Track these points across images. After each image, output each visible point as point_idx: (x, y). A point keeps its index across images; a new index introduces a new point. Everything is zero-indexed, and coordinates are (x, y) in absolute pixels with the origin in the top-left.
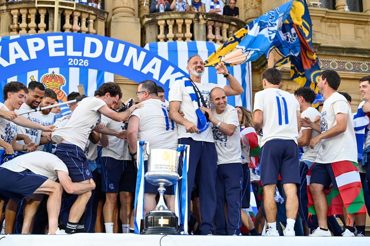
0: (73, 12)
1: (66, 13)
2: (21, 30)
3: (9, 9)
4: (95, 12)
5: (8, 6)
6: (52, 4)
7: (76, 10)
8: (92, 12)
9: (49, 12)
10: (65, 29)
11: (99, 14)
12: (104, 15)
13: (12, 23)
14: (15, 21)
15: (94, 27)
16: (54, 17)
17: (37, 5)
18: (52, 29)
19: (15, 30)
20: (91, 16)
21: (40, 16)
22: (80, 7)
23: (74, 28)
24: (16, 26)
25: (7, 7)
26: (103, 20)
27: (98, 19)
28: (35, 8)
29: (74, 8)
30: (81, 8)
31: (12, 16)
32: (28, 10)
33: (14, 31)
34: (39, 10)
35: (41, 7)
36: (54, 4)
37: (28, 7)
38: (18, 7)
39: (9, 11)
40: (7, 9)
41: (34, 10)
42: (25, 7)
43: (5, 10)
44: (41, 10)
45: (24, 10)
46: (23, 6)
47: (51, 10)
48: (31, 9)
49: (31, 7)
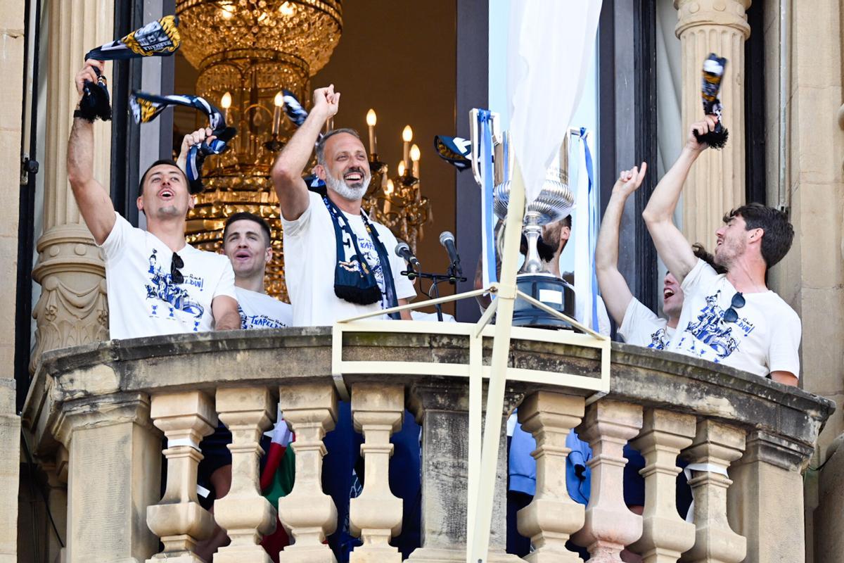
0: (590, 410)
1: (543, 417)
2: (227, 542)
3: (135, 392)
4: (740, 408)
5: (130, 368)
6: (442, 360)
7: (614, 398)
8: (725, 408)
9: (426, 413)
10: (538, 531)
11: (768, 414)
12: (801, 424)
13: (159, 490)
14: (182, 473)
15: (738, 516)
16: (459, 450)
17: (340, 367)
18: (444, 539)
19: (182, 542)
20: (714, 433)
21: (362, 439)
22: (642, 373)
23: (597, 527)
24: (188, 513)
25: (124, 379)
26: (796, 459)
27: (761, 455)
28: (327, 380)
29: (602, 384)
30: (650, 380)
31: (160, 440)
32: (274, 400)
33: (176, 552)
34: (357, 396)
35: (369, 379)
36: (459, 356)
37: (274, 377)
38: (204, 375)
39: (139, 403)
40: (120, 392)
41: (318, 397)
42: (251, 378)
43: (107, 394)
44: (366, 400)
45: (244, 395)
46: (239, 371)
47: (440, 402)
48: (294, 395)
49: (293, 375)
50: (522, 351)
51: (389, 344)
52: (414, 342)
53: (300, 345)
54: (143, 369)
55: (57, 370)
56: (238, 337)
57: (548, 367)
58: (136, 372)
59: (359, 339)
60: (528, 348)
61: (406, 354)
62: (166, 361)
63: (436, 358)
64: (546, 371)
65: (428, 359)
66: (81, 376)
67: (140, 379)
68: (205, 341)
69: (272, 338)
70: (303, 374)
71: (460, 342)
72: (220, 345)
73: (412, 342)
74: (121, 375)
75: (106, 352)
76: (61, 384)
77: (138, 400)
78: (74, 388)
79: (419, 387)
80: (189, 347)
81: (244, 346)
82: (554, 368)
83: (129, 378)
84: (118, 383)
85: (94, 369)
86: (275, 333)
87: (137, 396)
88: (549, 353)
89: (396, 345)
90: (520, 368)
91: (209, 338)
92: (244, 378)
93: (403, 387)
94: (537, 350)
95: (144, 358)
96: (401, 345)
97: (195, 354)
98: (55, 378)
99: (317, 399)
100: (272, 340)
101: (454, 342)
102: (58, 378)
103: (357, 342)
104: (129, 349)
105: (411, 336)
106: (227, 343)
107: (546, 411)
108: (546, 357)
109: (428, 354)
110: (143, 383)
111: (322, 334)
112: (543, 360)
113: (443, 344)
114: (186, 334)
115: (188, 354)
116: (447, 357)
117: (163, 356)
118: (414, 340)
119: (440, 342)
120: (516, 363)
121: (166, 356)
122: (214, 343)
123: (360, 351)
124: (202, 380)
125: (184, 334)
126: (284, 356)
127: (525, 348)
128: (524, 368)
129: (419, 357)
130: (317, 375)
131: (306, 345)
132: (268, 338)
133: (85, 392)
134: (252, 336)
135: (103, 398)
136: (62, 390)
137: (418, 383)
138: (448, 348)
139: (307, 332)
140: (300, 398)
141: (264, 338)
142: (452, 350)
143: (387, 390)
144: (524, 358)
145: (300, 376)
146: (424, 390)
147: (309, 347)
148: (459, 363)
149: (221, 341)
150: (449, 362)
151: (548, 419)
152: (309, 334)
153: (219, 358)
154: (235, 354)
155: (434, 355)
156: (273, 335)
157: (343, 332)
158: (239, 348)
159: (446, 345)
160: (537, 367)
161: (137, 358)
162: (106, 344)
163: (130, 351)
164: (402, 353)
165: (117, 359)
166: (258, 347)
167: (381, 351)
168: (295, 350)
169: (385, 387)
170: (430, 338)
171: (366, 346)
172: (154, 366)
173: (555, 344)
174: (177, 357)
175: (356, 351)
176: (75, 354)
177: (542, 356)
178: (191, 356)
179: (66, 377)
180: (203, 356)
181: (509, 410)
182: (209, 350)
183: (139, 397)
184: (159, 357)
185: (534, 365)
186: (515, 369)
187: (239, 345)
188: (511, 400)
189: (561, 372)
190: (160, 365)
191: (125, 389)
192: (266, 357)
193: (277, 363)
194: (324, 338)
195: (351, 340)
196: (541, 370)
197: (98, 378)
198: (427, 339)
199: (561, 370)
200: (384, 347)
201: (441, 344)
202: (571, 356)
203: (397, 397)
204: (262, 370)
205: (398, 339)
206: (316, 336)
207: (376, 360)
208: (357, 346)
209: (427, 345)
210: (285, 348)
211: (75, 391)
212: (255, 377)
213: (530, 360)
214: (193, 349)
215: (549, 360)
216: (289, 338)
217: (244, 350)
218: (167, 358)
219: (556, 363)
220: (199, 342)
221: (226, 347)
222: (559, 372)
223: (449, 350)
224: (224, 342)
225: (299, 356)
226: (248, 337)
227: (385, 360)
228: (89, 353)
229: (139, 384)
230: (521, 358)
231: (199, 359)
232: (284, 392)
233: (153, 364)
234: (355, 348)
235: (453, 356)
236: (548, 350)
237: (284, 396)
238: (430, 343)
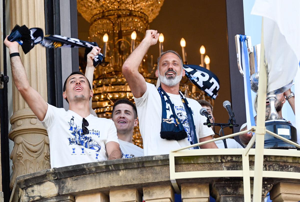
1: (283, 196)
3: (67, 195)
5: (63, 183)
6: (228, 169)
9: (221, 197)
17: (174, 175)
25: (61, 189)
28: (168, 183)
32: (140, 195)
34: (184, 190)
35: (190, 181)
36: (237, 166)
37: (139, 183)
38: (103, 184)
39: (69, 201)
40: (58, 195)
41: (164, 192)
42: (128, 184)
43: (52, 197)
44: (189, 192)
45: (124, 193)
46: (121, 181)
47: (228, 191)
48: (151, 192)
49: (150, 181)
50: (270, 161)
51: (199, 162)
52: (213, 160)
53: (152, 165)
54: (70, 183)
55: (25, 186)
56: (119, 163)
57: (284, 169)
58: (67, 184)
59: (184, 160)
60: (273, 160)
61: (209, 167)
62: (82, 178)
63: (225, 168)
64: (284, 171)
65: (220, 168)
66: (37, 189)
67: (69, 188)
68: (102, 166)
69: (138, 162)
70: (155, 181)
71: (237, 159)
72: (110, 167)
73: (211, 160)
74: (58, 187)
75: (50, 175)
76: (27, 193)
77: (68, 199)
78: (34, 195)
79: (217, 184)
80: (94, 169)
81: (123, 168)
82: (288, 170)
83: (63, 188)
84: (58, 191)
85: (44, 184)
86: (139, 159)
87: (68, 197)
88: (284, 162)
89: (203, 162)
90: (270, 170)
91: (104, 164)
92: (124, 184)
93: (208, 184)
94: (278, 160)
95: (70, 177)
96: (206, 162)
97: (97, 173)
98: (24, 190)
99: (163, 193)
100: (137, 163)
101: (234, 159)
102: (26, 190)
103: (183, 162)
104: (62, 172)
105: (211, 157)
106: (114, 167)
107: (285, 192)
108: (283, 164)
109: (221, 166)
110: (70, 190)
111: (164, 159)
112: (282, 166)
113: (228, 160)
114: (92, 163)
115: (93, 173)
116: (230, 167)
117: (80, 175)
118: (213, 159)
119: (226, 159)
120: (268, 168)
121: (82, 175)
122: (107, 166)
123: (184, 167)
124: (102, 187)
125: (91, 163)
126: (145, 172)
127: (272, 160)
128: (271, 170)
129: (215, 168)
130: (162, 180)
131: (156, 165)
132: (135, 162)
133: (40, 196)
134: (127, 162)
135: (50, 199)
136: (28, 196)
137: (216, 181)
138: (231, 162)
139: (155, 158)
140: (154, 193)
141: (134, 163)
142: (233, 163)
143: (200, 186)
144: (272, 165)
145: (153, 181)
146: (220, 185)
147: (157, 166)
148: (237, 170)
149: (111, 166)
150: (232, 170)
151: (286, 197)
152: (157, 159)
153: (110, 175)
154: (118, 172)
155: (223, 166)
156: (138, 161)
157: (175, 157)
158: (120, 168)
159: (230, 161)
160: (278, 170)
161: (67, 177)
162: (50, 171)
163: (63, 174)
164: (206, 166)
165: (56, 178)
166: (130, 168)
167: (196, 166)
168: (150, 168)
169: (198, 185)
170: (221, 157)
171: (187, 164)
172: (76, 181)
173: (287, 157)
174: (88, 175)
175: (183, 167)
176: (34, 177)
177: (281, 163)
178: (95, 174)
179: (30, 189)
180: (102, 174)
181: (265, 193)
182: (104, 171)
183: (69, 198)
184: (78, 176)
185: (277, 169)
186: (267, 171)
187: (120, 167)
188: (266, 188)
189: (291, 171)
190: (79, 180)
191: (61, 194)
192: (135, 173)
193: (141, 176)
194: (165, 161)
195: (179, 161)
196: (281, 171)
197: (46, 189)
198: (220, 158)
199: (291, 170)
200: (197, 163)
201: (227, 160)
202: (296, 163)
203: (206, 190)
204: (133, 179)
205: (204, 159)
206: (161, 160)
207: (193, 171)
208: (183, 164)
209: (220, 161)
210: (145, 167)
211: (35, 196)
212: (130, 183)
213: (274, 166)
214: (96, 170)
215: (285, 165)
216: (146, 162)
217: (123, 170)
218: (83, 176)
219: (288, 167)
220: (99, 167)
221: (114, 169)
222: (290, 171)
223: (232, 163)
224: (112, 166)
225: (152, 171)
226: (125, 162)
227: (198, 170)
228: (41, 176)
229: (69, 190)
230: (270, 165)
231: (99, 175)
232: (145, 191)
233: (75, 180)
234: (182, 165)
235: (234, 166)
236: (284, 160)
237: (146, 192)
238: (221, 160)
